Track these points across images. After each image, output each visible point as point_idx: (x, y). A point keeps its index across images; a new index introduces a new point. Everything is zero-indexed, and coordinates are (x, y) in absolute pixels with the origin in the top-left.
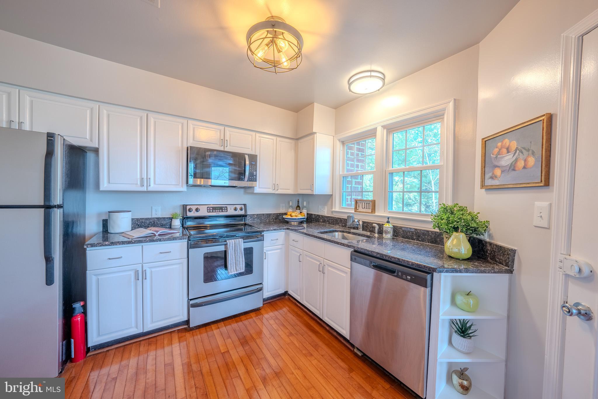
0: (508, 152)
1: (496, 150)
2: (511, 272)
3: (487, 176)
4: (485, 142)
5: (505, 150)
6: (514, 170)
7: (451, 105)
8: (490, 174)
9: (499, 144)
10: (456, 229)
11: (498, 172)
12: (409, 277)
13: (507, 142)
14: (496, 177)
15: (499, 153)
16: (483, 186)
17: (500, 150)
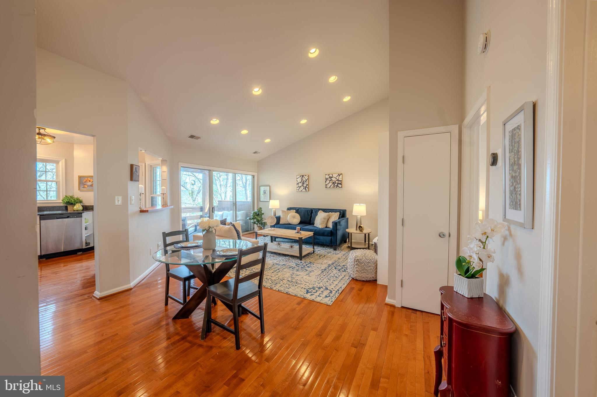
0: (90, 182)
1: (85, 180)
2: (93, 211)
3: (81, 187)
4: (80, 177)
5: (88, 181)
6: (92, 186)
7: (64, 160)
8: (83, 186)
9: (86, 179)
10: (77, 203)
11: (86, 186)
12: (75, 217)
13: (89, 179)
14: (85, 187)
15: (86, 181)
16: (79, 189)
17: (86, 180)
